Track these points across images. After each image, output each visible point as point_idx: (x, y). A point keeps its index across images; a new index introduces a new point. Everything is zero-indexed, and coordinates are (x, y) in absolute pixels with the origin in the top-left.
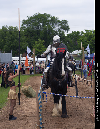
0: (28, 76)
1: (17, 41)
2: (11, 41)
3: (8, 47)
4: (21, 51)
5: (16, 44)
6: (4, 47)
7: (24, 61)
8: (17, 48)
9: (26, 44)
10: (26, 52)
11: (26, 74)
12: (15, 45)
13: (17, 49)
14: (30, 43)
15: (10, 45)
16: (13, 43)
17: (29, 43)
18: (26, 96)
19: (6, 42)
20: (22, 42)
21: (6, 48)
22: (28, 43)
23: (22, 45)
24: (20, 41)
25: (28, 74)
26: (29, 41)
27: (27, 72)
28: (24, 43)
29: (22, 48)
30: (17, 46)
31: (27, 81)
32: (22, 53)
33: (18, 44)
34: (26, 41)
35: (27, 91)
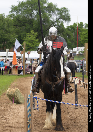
0: (15, 76)
1: (4, 32)
7: (11, 57)
8: (3, 40)
9: (15, 36)
10: (14, 46)
11: (13, 74)
13: (3, 42)
14: (19, 35)
17: (18, 34)
18: (12, 101)
20: (10, 33)
22: (17, 36)
23: (10, 37)
24: (7, 32)
25: (16, 74)
26: (19, 33)
27: (14, 72)
28: (13, 35)
29: (9, 41)
30: (3, 38)
31: (14, 83)
32: (9, 47)
33: (4, 36)
34: (15, 33)
35: (13, 95)
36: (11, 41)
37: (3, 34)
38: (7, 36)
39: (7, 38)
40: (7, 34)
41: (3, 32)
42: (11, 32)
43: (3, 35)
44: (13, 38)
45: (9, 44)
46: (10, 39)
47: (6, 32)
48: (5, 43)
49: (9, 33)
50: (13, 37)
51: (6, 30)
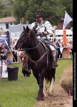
0: (68, 61)
1: (48, 4)
2: (37, 3)
3: (32, 14)
4: (54, 20)
5: (45, 9)
6: (26, 13)
7: (59, 36)
8: (47, 15)
9: (62, 9)
11: (65, 57)
12: (43, 10)
13: (47, 17)
14: (68, 7)
15: (36, 10)
16: (41, 6)
17: (66, 6)
19: (29, 6)
20: (56, 5)
21: (30, 16)
22: (65, 8)
23: (56, 10)
24: (52, 4)
25: (68, 58)
26: (67, 4)
27: (66, 55)
28: (59, 8)
29: (55, 15)
30: (47, 12)
31: (66, 70)
32: (55, 23)
33: (48, 9)
34: (63, 4)
35: (69, 85)
36: (57, 15)
37: (46, 6)
38: (52, 8)
39: (52, 11)
40: (52, 6)
41: (46, 4)
42: (57, 3)
43: (46, 8)
44: (60, 11)
45: (56, 19)
46: (56, 13)
47: (50, 3)
48: (51, 18)
49: (54, 5)
50: (60, 9)
51: (50, 2)
